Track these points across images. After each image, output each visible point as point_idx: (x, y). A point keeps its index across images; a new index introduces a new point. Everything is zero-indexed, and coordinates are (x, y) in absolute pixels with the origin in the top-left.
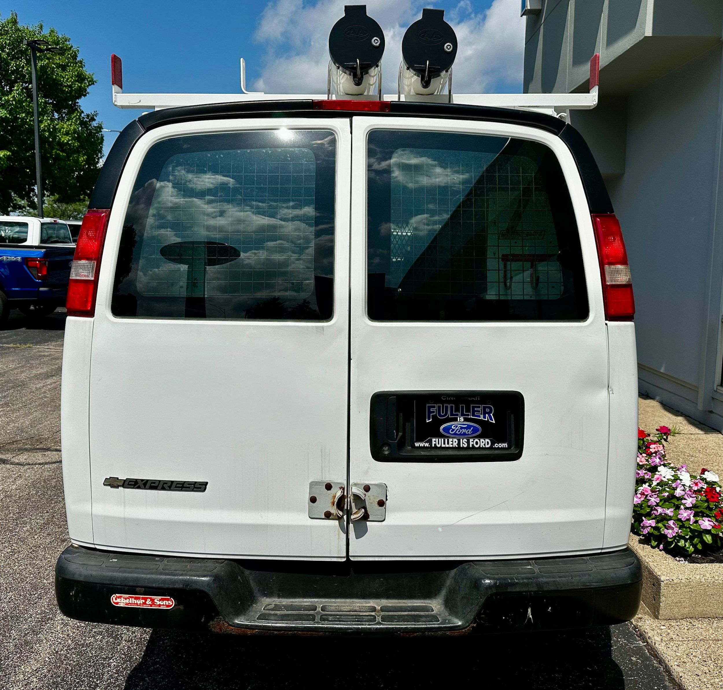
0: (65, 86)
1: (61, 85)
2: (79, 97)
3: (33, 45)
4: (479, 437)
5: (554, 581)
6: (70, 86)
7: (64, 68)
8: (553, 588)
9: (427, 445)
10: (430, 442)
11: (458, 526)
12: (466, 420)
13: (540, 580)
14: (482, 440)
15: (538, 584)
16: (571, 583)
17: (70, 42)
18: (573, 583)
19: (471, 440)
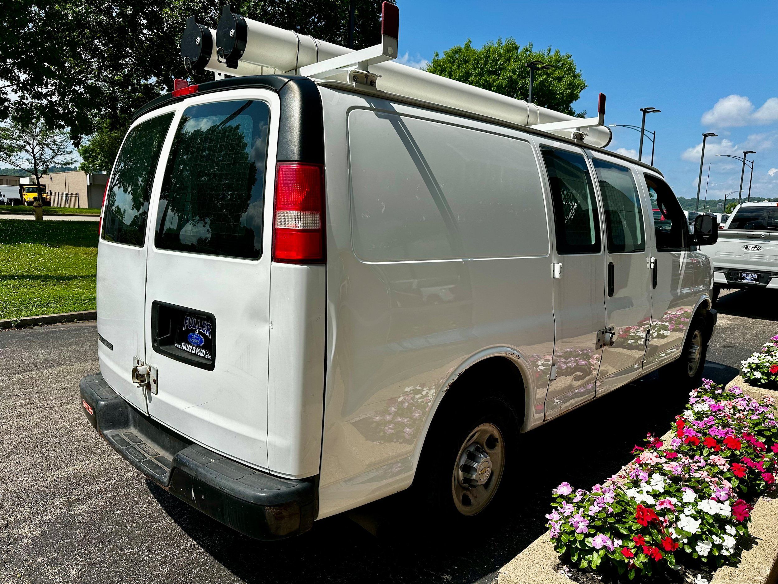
0: (558, 94)
1: (556, 94)
2: (571, 102)
3: (533, 66)
4: (202, 348)
5: (205, 475)
6: (562, 93)
7: (559, 79)
8: (203, 480)
9: (179, 346)
10: (181, 345)
11: (184, 412)
12: (199, 332)
13: (200, 469)
14: (202, 350)
15: (197, 472)
16: (213, 481)
17: (572, 58)
18: (214, 482)
19: (197, 349)
